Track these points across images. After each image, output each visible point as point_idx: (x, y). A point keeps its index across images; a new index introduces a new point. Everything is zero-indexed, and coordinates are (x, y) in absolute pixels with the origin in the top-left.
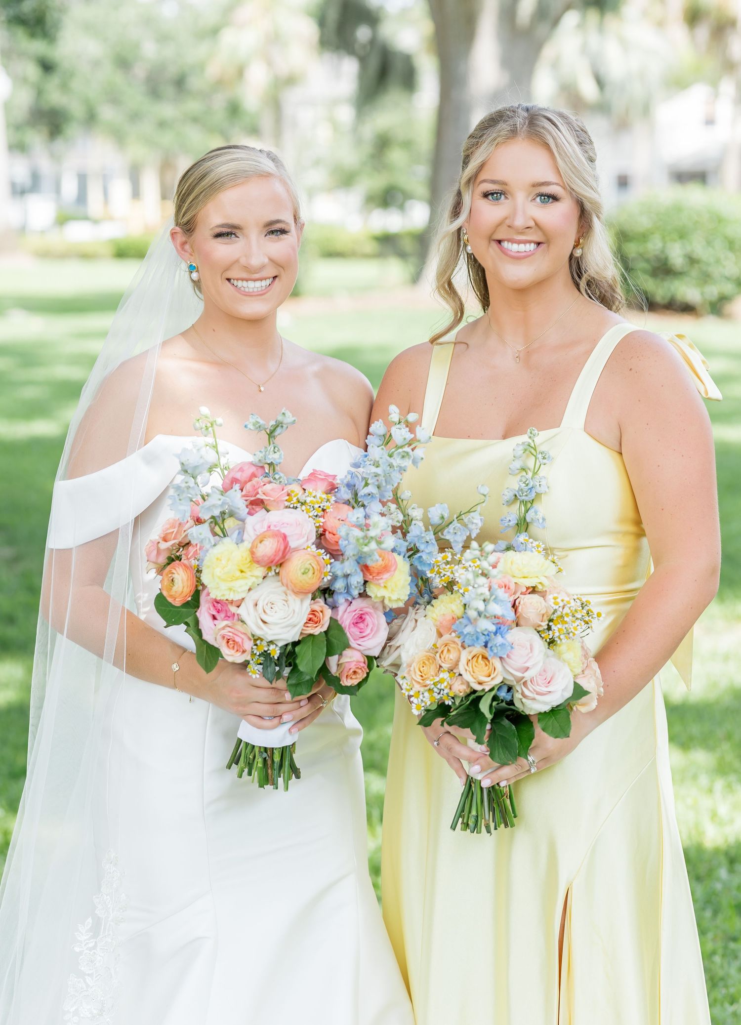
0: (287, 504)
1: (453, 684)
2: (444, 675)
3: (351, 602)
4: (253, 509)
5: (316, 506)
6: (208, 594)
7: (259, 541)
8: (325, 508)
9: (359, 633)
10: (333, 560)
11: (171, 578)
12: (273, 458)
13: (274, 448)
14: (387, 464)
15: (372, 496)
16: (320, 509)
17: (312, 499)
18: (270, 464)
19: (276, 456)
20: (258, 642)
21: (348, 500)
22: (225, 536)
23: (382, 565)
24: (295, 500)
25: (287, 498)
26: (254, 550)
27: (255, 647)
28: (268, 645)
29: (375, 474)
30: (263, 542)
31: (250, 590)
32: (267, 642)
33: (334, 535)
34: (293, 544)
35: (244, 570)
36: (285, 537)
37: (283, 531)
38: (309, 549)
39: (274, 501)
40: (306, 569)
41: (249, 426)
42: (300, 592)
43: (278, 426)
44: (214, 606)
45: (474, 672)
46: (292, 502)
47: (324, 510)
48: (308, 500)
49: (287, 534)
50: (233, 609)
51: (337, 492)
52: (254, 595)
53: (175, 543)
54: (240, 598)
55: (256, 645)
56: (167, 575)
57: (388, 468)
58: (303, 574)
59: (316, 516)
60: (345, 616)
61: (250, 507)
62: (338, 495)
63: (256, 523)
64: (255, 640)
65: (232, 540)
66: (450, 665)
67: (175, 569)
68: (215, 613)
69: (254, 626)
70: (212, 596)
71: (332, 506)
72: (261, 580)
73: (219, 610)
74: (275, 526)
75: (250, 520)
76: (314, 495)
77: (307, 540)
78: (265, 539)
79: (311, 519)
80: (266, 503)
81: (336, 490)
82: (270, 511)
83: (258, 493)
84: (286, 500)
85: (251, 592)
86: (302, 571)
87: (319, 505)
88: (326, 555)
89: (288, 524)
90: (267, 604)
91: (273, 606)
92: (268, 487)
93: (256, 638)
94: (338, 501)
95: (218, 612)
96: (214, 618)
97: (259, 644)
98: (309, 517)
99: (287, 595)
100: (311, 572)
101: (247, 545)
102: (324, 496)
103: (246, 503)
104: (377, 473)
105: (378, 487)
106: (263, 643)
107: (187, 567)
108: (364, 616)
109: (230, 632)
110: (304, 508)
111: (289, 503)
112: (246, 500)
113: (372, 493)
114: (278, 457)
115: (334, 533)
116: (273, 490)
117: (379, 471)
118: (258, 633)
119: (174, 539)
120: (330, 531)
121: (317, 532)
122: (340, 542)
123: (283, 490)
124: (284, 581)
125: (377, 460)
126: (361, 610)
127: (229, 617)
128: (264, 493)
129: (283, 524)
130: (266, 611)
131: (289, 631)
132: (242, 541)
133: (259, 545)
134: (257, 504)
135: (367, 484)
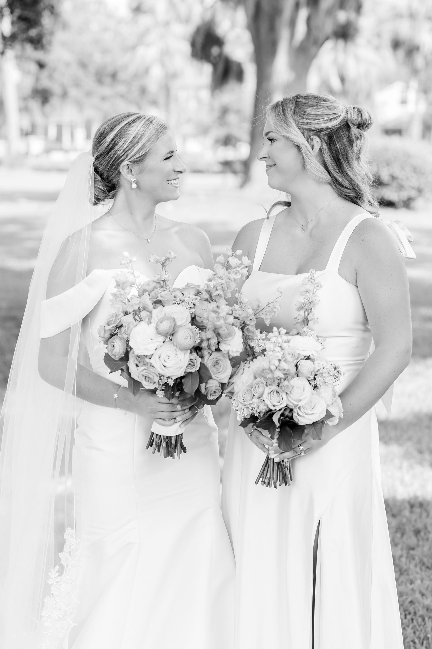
0: (174, 302)
1: (260, 405)
2: (255, 400)
3: (211, 354)
4: (156, 305)
5: (190, 302)
6: (134, 353)
7: (160, 323)
8: (195, 303)
9: (216, 371)
10: (200, 331)
11: (113, 345)
12: (165, 277)
13: (166, 272)
14: (228, 278)
15: (220, 296)
16: (192, 304)
17: (188, 298)
18: (164, 281)
19: (167, 276)
20: (162, 378)
21: (207, 299)
22: (141, 321)
23: (227, 333)
24: (178, 299)
25: (174, 298)
26: (158, 327)
27: (160, 380)
28: (167, 379)
29: (221, 284)
30: (163, 323)
31: (156, 349)
32: (167, 378)
33: (200, 318)
34: (179, 323)
35: (152, 338)
36: (174, 320)
37: (173, 316)
38: (187, 326)
39: (167, 300)
40: (187, 336)
41: (151, 261)
42: (183, 349)
43: (167, 260)
44: (137, 359)
45: (271, 400)
46: (177, 301)
47: (194, 305)
48: (186, 299)
49: (175, 318)
50: (147, 360)
51: (201, 294)
52: (158, 352)
53: (114, 326)
54: (151, 354)
55: (161, 379)
56: (111, 343)
57: (228, 280)
58: (185, 339)
59: (190, 308)
60: (208, 362)
61: (154, 304)
62: (202, 296)
63: (158, 312)
64: (160, 377)
65: (146, 323)
66: (259, 395)
67: (115, 340)
68: (137, 363)
69: (159, 369)
70: (136, 353)
71: (198, 302)
72: (162, 343)
73: (140, 361)
74: (168, 314)
75: (154, 311)
76: (188, 296)
77: (186, 321)
78: (164, 321)
79: (187, 309)
80: (162, 302)
81: (200, 294)
82: (165, 306)
83: (158, 297)
84: (174, 300)
85: (157, 350)
86: (184, 337)
87: (191, 302)
88: (197, 329)
89: (175, 313)
90: (166, 357)
91: (169, 358)
92: (163, 293)
93: (160, 375)
94: (201, 299)
95: (139, 362)
96: (137, 366)
97: (162, 379)
98: (187, 308)
99: (176, 351)
100: (189, 338)
101: (153, 325)
102: (194, 297)
103: (153, 302)
104: (222, 283)
105: (223, 291)
106: (164, 378)
107: (121, 339)
108: (218, 361)
109: (146, 372)
110: (183, 303)
111: (175, 302)
112: (152, 301)
113: (220, 294)
114: (168, 276)
115: (200, 317)
116: (166, 294)
117: (223, 281)
118: (162, 373)
119: (113, 324)
120: (198, 316)
121: (191, 316)
122: (204, 321)
123: (171, 294)
124: (175, 344)
125: (222, 276)
126: (217, 358)
127: (145, 365)
128: (161, 297)
129: (172, 313)
130: (166, 360)
131: (178, 371)
132: (151, 323)
133: (160, 324)
134: (158, 302)
135: (217, 290)
